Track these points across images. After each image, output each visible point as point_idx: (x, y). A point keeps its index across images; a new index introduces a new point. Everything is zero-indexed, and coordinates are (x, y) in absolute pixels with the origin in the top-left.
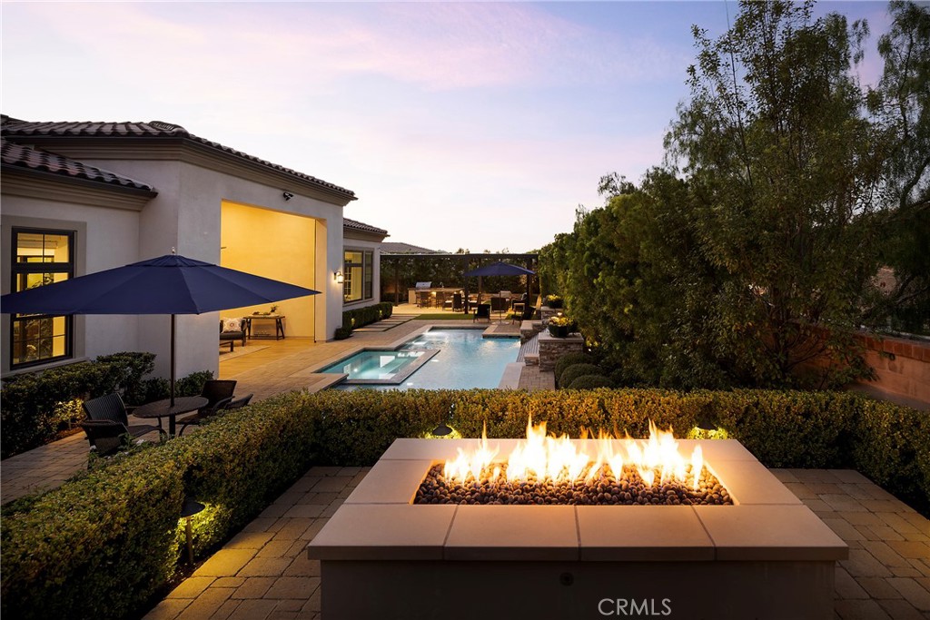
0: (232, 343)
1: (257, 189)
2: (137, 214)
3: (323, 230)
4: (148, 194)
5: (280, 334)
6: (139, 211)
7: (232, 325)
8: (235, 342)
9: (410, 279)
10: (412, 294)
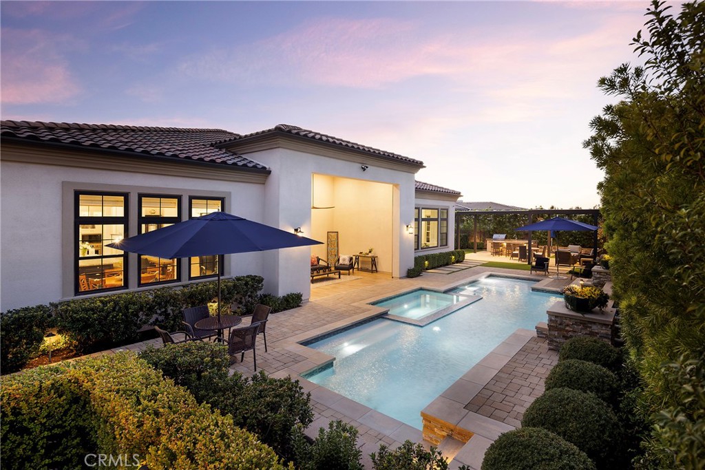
0: (340, 273)
1: (338, 164)
2: (262, 186)
3: (397, 192)
4: (265, 172)
5: (374, 269)
6: (264, 184)
7: (344, 260)
8: (341, 271)
9: (489, 232)
10: (489, 244)
